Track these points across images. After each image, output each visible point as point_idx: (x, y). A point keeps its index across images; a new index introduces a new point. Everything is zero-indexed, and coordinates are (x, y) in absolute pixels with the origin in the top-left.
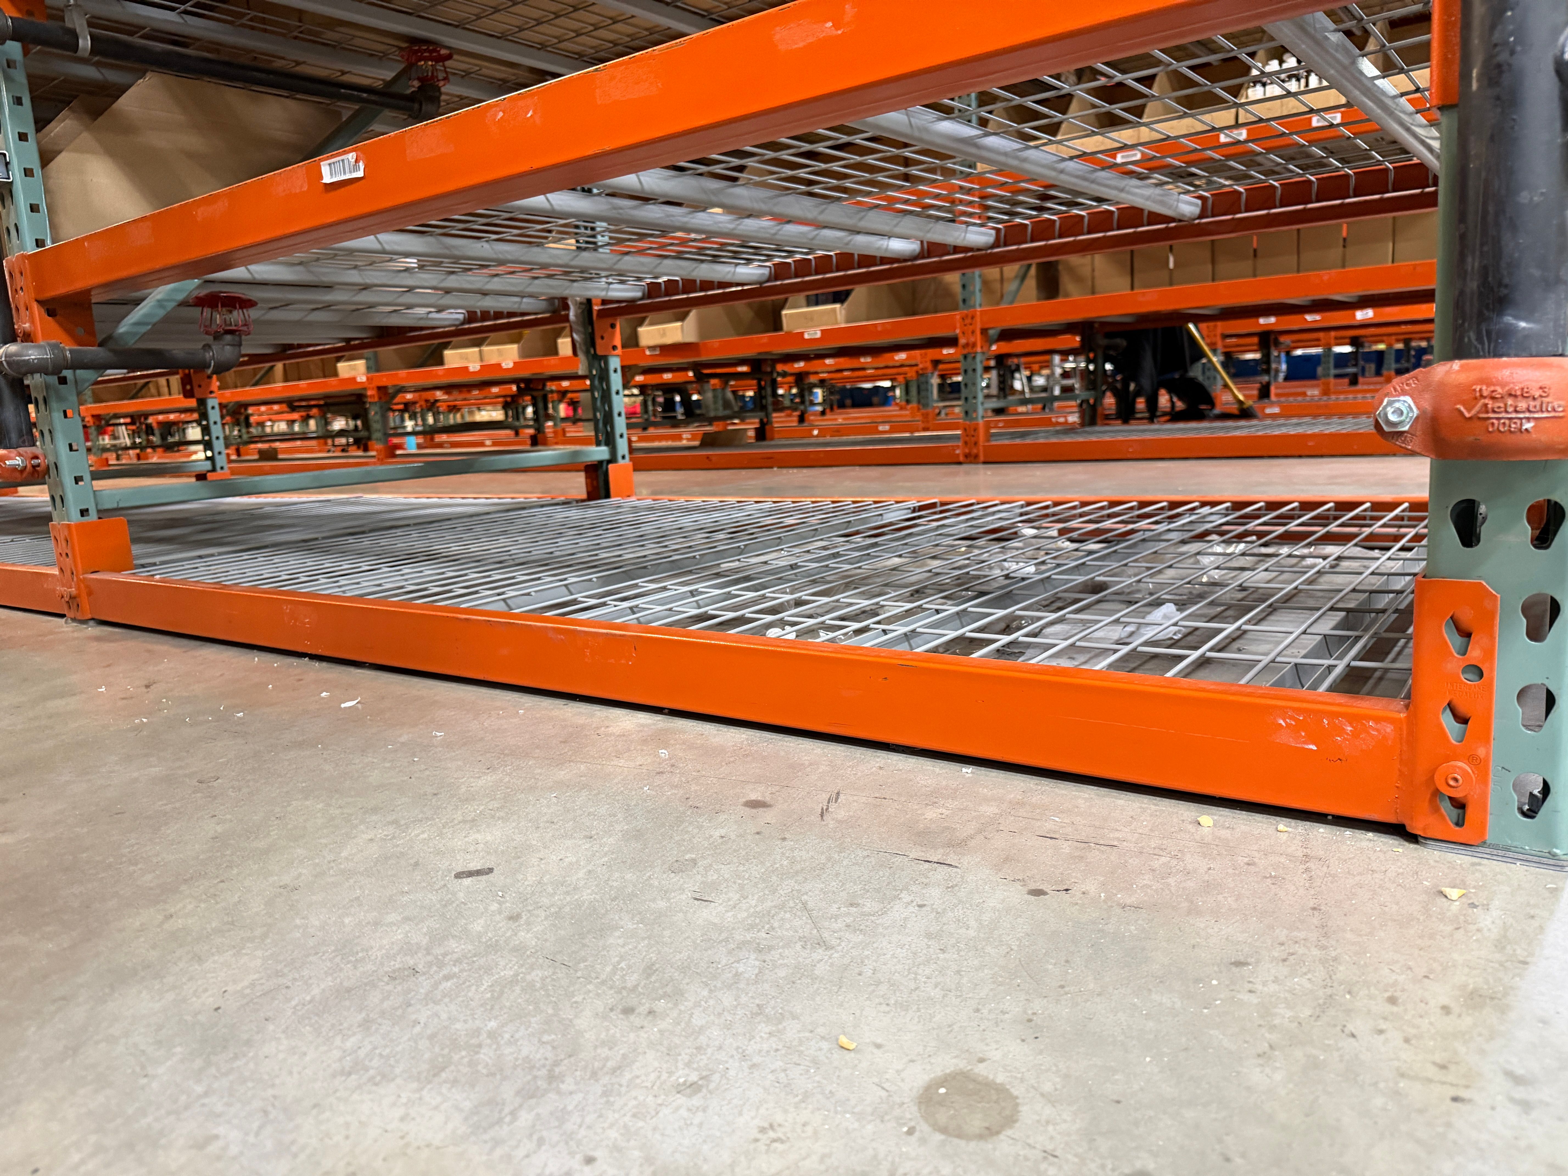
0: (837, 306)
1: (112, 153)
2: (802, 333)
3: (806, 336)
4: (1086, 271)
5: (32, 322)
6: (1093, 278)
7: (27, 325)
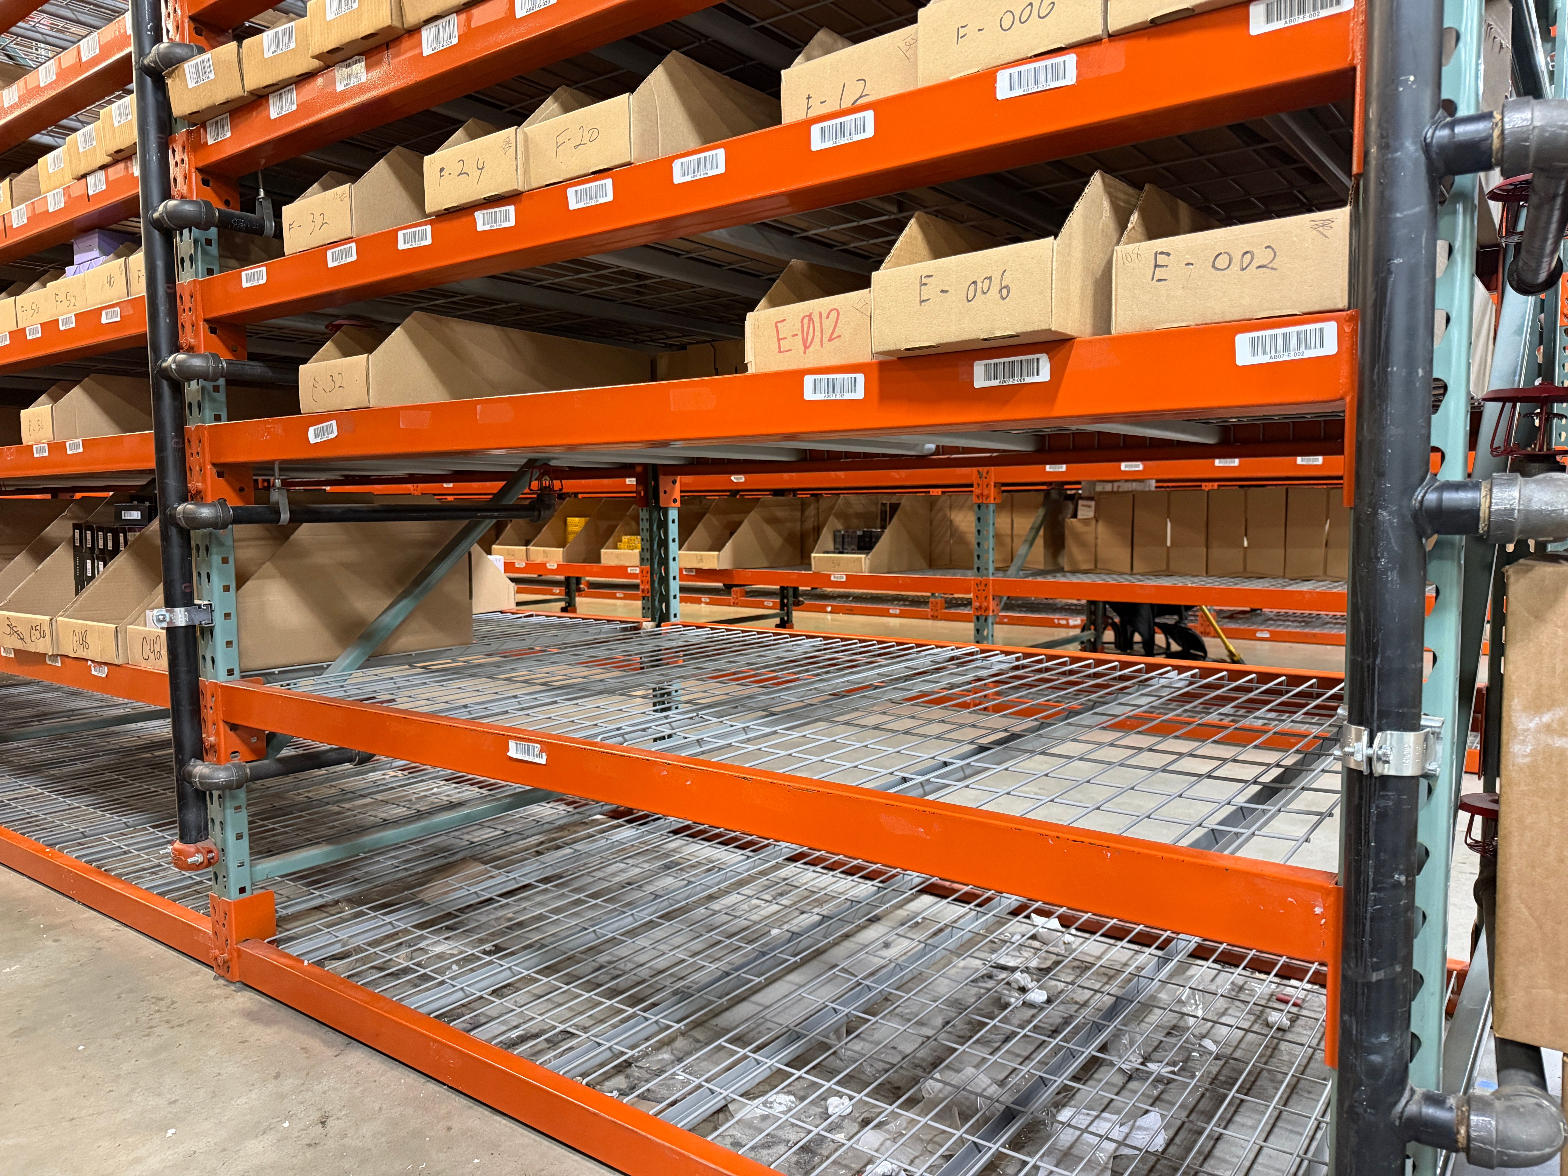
0: (863, 556)
1: (285, 575)
2: (830, 575)
3: (832, 579)
4: (1090, 538)
5: (217, 734)
6: (1096, 545)
7: (212, 739)
